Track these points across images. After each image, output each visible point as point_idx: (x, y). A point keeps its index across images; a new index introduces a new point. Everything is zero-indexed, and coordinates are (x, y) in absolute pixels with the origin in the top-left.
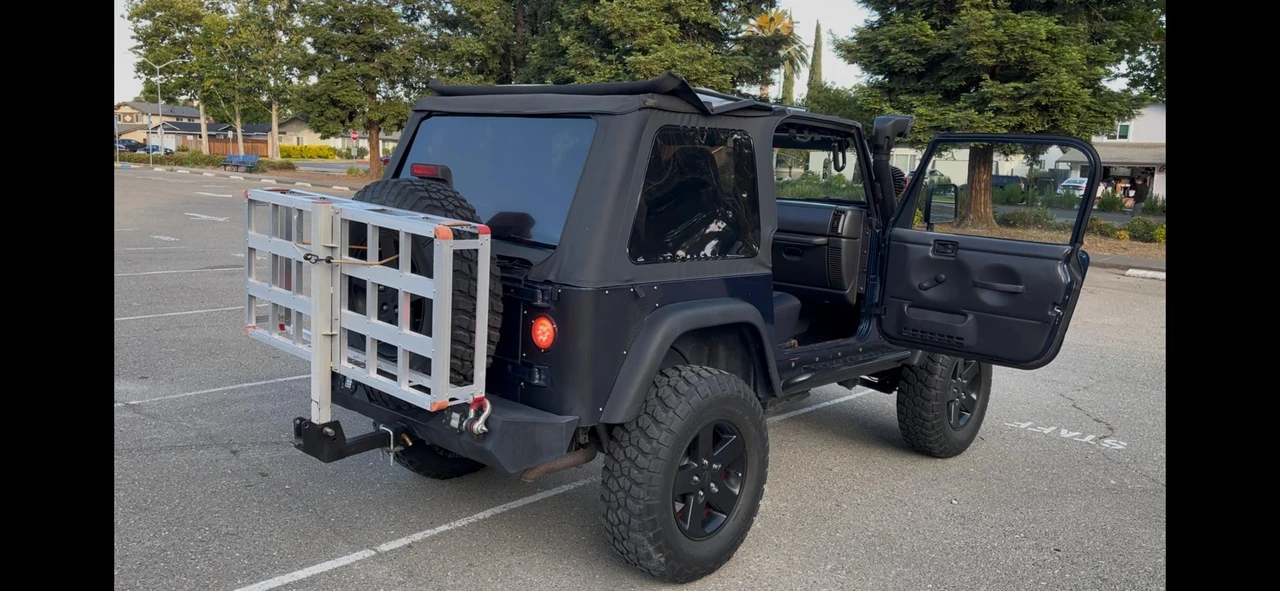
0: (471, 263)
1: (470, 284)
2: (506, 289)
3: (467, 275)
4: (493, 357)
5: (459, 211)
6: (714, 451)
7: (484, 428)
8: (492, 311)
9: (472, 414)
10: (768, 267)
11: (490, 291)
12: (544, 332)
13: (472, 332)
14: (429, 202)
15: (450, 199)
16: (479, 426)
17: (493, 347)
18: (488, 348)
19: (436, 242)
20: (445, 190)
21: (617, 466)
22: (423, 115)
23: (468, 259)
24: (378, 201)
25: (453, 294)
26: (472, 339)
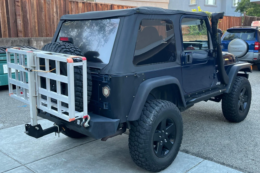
0: (80, 69)
1: (80, 76)
2: (93, 77)
3: (79, 73)
4: (90, 101)
5: (76, 52)
6: (166, 128)
7: (88, 125)
8: (88, 85)
9: (84, 120)
10: (179, 65)
11: (87, 78)
12: (106, 91)
13: (82, 93)
14: (65, 49)
15: (72, 48)
16: (86, 124)
17: (90, 97)
18: (88, 98)
19: (68, 64)
20: (71, 45)
21: (133, 138)
22: (63, 21)
23: (79, 68)
24: (48, 50)
25: (74, 80)
26: (82, 95)
